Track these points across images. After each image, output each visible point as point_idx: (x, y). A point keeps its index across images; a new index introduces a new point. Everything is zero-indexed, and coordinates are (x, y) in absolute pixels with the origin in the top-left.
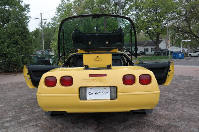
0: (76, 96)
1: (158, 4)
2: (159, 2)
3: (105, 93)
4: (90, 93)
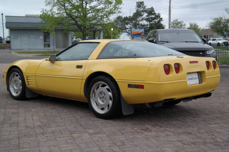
3: (196, 78)
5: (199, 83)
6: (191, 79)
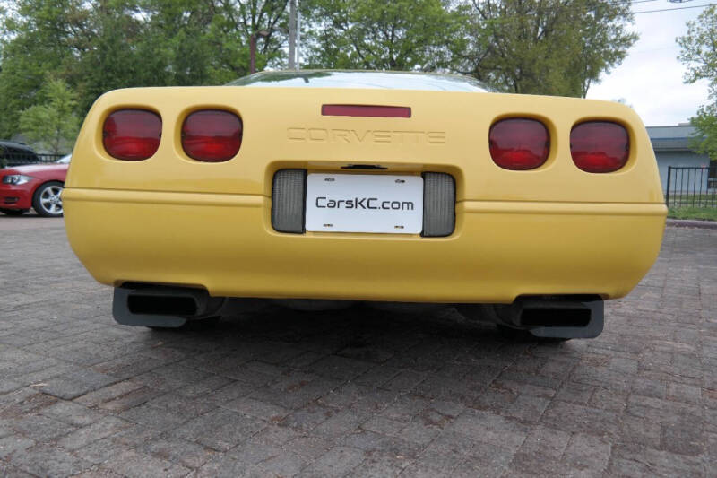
0: (257, 206)
1: (399, 9)
2: (403, 3)
3: (397, 205)
4: (321, 202)
5: (422, 235)
6: (349, 202)
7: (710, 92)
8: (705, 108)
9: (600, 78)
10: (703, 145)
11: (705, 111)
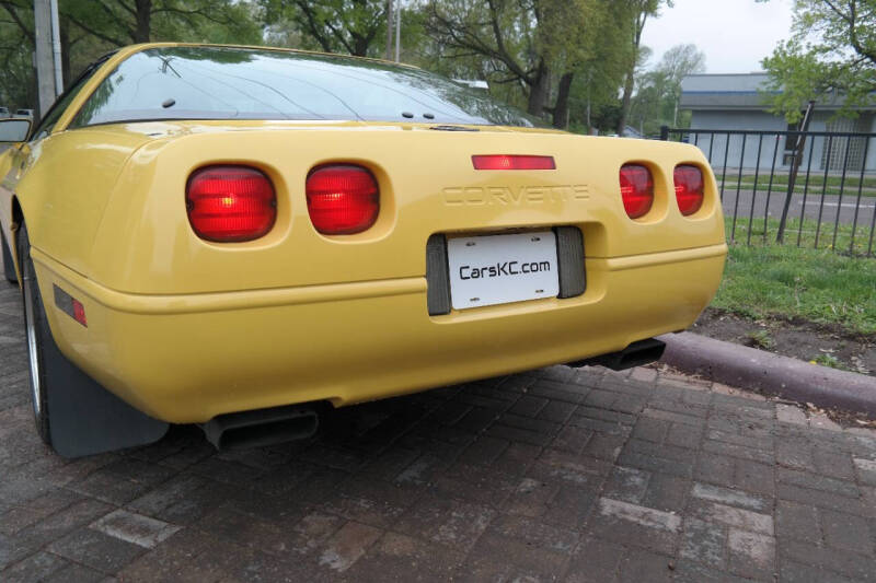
5: (560, 296)
6: (492, 269)
7: (794, 20)
8: (785, 44)
9: (659, 11)
10: (778, 100)
11: (785, 49)
